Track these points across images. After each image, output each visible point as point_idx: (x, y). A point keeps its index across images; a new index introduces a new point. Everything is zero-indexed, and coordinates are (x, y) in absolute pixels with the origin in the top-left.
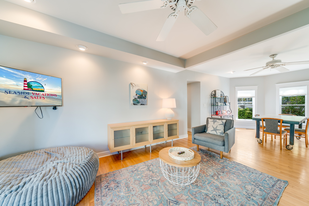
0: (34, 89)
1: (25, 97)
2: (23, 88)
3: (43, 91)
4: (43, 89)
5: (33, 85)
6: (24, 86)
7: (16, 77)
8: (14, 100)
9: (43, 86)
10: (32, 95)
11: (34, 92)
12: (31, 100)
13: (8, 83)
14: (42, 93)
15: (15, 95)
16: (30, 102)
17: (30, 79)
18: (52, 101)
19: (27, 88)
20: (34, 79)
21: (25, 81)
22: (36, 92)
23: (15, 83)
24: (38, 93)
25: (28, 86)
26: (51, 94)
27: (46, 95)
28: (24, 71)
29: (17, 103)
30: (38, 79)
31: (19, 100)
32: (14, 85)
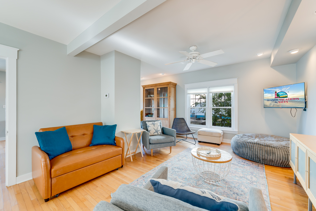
0: (280, 97)
1: (276, 102)
2: (274, 97)
3: (287, 97)
4: (286, 96)
5: (280, 94)
6: (275, 96)
7: (271, 92)
8: (271, 104)
9: (286, 94)
10: (279, 100)
11: (280, 99)
12: (279, 104)
13: (268, 96)
14: (286, 98)
15: (271, 101)
16: (278, 105)
17: (278, 91)
18: (294, 104)
19: (276, 97)
20: (280, 90)
21: (276, 93)
22: (282, 98)
23: (271, 95)
24: (283, 99)
25: (278, 95)
26: (294, 98)
27: (289, 100)
28: (275, 87)
29: (272, 106)
30: (283, 90)
31: (273, 104)
32: (270, 96)
